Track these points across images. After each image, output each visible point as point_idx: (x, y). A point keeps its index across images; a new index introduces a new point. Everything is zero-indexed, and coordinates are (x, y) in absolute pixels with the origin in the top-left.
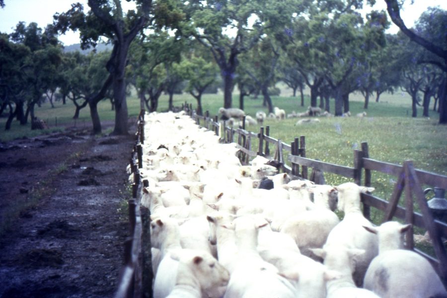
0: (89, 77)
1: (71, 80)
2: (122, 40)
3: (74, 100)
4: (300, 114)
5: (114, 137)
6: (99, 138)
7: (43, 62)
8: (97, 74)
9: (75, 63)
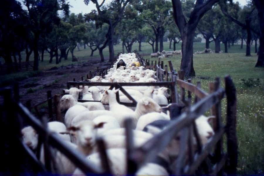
0: (98, 35)
1: (89, 37)
2: (112, 26)
3: (91, 47)
4: (201, 52)
5: (109, 63)
6: (103, 63)
7: (78, 31)
8: (102, 33)
9: (91, 28)
